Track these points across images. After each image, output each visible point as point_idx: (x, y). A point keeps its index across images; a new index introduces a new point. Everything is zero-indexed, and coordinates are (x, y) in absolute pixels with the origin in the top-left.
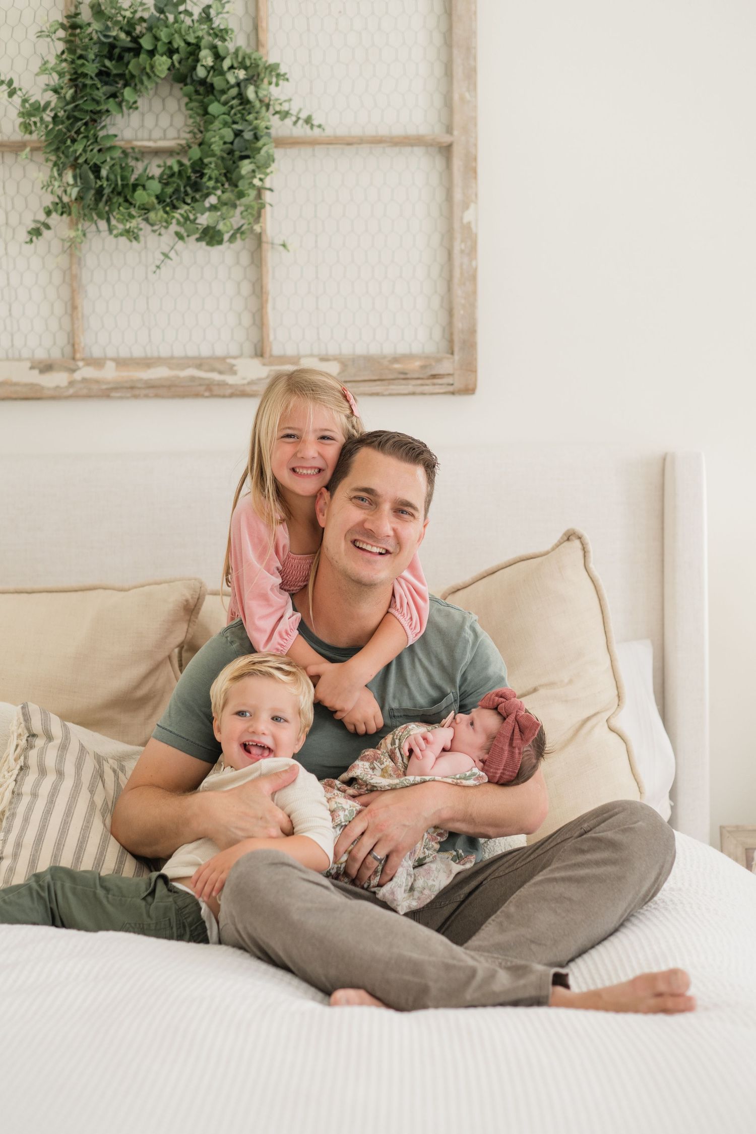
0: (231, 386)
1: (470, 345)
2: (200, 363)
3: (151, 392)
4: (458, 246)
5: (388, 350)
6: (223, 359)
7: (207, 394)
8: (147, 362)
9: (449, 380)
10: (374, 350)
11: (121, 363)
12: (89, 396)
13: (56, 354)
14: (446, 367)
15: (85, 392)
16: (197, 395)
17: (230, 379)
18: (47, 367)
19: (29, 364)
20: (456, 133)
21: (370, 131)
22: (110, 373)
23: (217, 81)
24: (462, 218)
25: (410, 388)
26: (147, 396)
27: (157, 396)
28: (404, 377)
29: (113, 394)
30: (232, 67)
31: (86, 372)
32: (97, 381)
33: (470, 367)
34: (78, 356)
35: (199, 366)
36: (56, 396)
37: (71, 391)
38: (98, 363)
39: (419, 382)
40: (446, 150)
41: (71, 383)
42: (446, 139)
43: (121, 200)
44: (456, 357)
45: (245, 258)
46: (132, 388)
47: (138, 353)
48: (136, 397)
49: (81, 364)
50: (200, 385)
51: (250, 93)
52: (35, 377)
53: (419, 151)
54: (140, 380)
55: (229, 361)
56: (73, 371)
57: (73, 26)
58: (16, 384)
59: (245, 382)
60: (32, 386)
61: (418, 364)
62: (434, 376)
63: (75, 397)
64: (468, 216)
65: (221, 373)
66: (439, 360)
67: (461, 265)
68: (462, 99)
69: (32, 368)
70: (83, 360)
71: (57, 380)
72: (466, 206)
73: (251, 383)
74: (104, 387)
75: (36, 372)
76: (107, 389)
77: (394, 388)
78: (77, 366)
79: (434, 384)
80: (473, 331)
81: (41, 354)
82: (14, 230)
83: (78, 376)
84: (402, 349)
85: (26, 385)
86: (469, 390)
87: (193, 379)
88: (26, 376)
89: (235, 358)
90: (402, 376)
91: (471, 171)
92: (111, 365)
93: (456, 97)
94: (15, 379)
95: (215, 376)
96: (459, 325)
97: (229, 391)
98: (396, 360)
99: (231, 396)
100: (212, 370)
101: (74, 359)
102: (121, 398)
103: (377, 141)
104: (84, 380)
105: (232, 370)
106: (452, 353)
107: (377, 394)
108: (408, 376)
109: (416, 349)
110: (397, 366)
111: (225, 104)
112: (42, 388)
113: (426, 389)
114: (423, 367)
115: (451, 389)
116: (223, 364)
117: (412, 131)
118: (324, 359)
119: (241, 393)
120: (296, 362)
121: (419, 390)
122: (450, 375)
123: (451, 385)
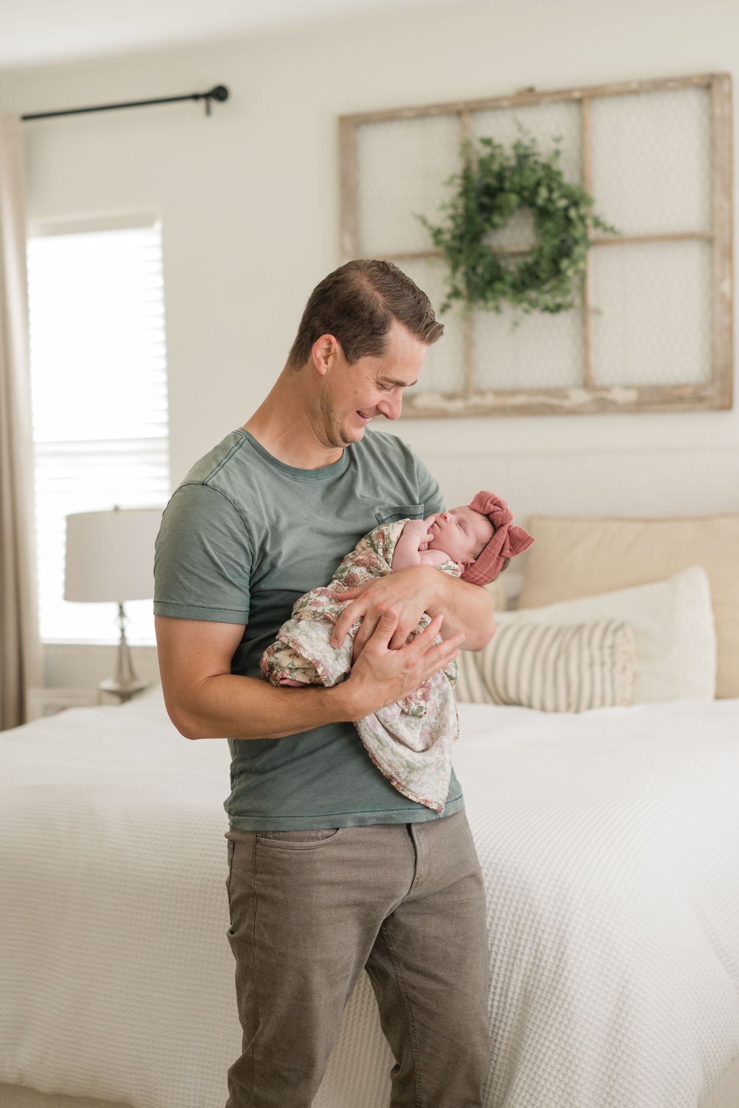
0: (566, 407)
1: (726, 377)
2: (547, 392)
3: (516, 412)
4: (717, 308)
5: (674, 381)
6: (563, 389)
7: (550, 413)
8: (513, 392)
9: (713, 401)
10: (664, 381)
11: (498, 393)
12: (478, 416)
14: (710, 392)
15: (475, 412)
16: (545, 414)
17: (567, 404)
18: (450, 397)
19: (440, 395)
20: (717, 233)
21: (661, 232)
22: (489, 400)
23: (551, 207)
24: (720, 289)
25: (685, 407)
26: (513, 415)
27: (520, 415)
28: (680, 399)
29: (492, 414)
30: (560, 197)
31: (475, 400)
32: (482, 406)
33: (729, 391)
34: (470, 389)
35: (545, 395)
36: (457, 416)
37: (466, 412)
38: (481, 393)
39: (692, 402)
40: (711, 240)
41: (466, 407)
42: (710, 235)
44: (717, 385)
46: (504, 409)
48: (505, 415)
49: (472, 394)
50: (546, 407)
51: (573, 213)
52: (444, 404)
53: (693, 243)
54: (509, 404)
56: (467, 399)
57: (466, 176)
58: (432, 409)
59: (575, 404)
60: (442, 409)
61: (690, 390)
62: (702, 398)
63: (469, 416)
64: (726, 287)
65: (559, 399)
66: (705, 387)
67: (720, 322)
68: (721, 206)
69: (442, 397)
70: (473, 391)
71: (457, 405)
72: (725, 280)
73: (579, 405)
74: (486, 409)
75: (445, 400)
76: (488, 411)
77: (675, 407)
78: (470, 396)
79: (702, 404)
83: (470, 402)
84: (683, 380)
85: (437, 408)
86: (727, 406)
87: (541, 403)
88: (438, 403)
91: (727, 256)
92: (490, 395)
93: (717, 206)
94: (432, 405)
95: (556, 401)
97: (564, 411)
98: (676, 387)
99: (568, 414)
100: (554, 397)
101: (468, 391)
102: (498, 416)
103: (663, 238)
104: (474, 405)
105: (566, 397)
106: (714, 382)
107: (662, 411)
108: (685, 398)
109: (693, 380)
110: (676, 392)
112: (448, 410)
113: (697, 407)
114: (695, 393)
115: (713, 407)
116: (559, 392)
117: (689, 230)
118: (627, 387)
119: (573, 412)
120: (607, 389)
121: (691, 408)
122: (712, 397)
123: (713, 404)
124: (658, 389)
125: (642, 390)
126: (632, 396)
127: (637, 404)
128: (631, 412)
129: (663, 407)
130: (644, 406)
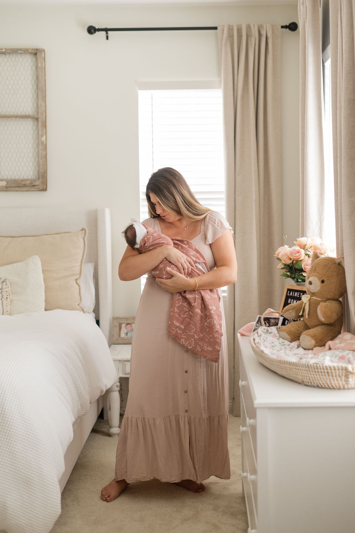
1: (44, 177)
4: (40, 148)
5: (21, 178)
9: (38, 187)
10: (17, 178)
14: (37, 183)
20: (39, 114)
21: (15, 114)
24: (41, 140)
25: (27, 189)
28: (25, 186)
33: (45, 183)
39: (29, 187)
40: (37, 119)
42: (37, 116)
44: (40, 180)
53: (30, 120)
61: (29, 182)
62: (34, 186)
64: (43, 139)
66: (35, 181)
67: (41, 153)
68: (41, 105)
72: (43, 136)
77: (22, 189)
79: (34, 188)
80: (45, 173)
84: (25, 178)
86: (45, 190)
90: (24, 186)
91: (44, 126)
93: (39, 104)
96: (41, 171)
98: (23, 181)
103: (17, 117)
106: (39, 179)
107: (17, 191)
108: (27, 185)
109: (30, 178)
110: (23, 183)
113: (32, 189)
114: (31, 183)
115: (39, 189)
117: (27, 114)
118: (1, 180)
121: (30, 189)
122: (38, 185)
123: (39, 188)
124: (15, 181)
125: (8, 181)
126: (4, 184)
127: (6, 187)
128: (3, 191)
129: (17, 189)
130: (9, 188)
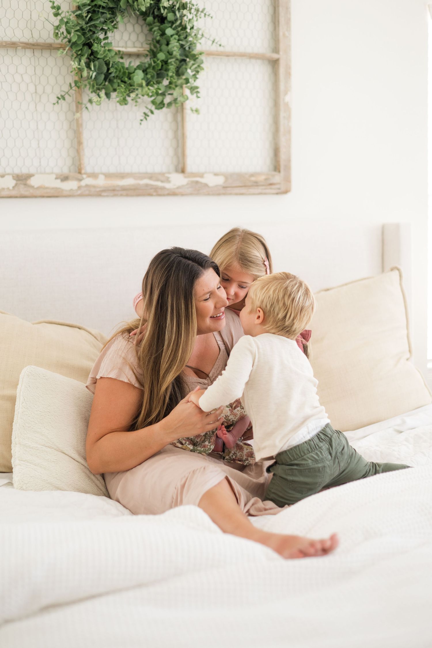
0: (168, 189)
1: (288, 168)
2: (151, 176)
3: (124, 193)
4: (282, 114)
6: (163, 174)
7: (154, 194)
8: (122, 176)
9: (278, 186)
11: (108, 176)
12: (90, 195)
13: (66, 171)
14: (276, 179)
15: (87, 192)
16: (150, 195)
17: (167, 186)
18: (65, 178)
19: (54, 176)
20: (281, 53)
22: (101, 182)
23: (170, 17)
24: (284, 100)
25: (260, 191)
26: (121, 195)
27: (127, 195)
28: (256, 184)
29: (103, 194)
30: (179, 9)
31: (88, 181)
32: (94, 187)
33: (288, 180)
34: (83, 171)
35: (151, 178)
36: (70, 195)
37: (79, 192)
38: (94, 176)
39: (264, 187)
40: (274, 64)
41: (79, 188)
42: (275, 56)
43: (119, 81)
44: (282, 174)
45: (170, 117)
46: (114, 190)
47: (112, 170)
48: (115, 195)
49: (84, 176)
50: (151, 189)
52: (58, 184)
53: (259, 62)
54: (118, 186)
55: (167, 175)
56: (80, 180)
58: (47, 188)
59: (175, 187)
60: (57, 189)
61: (262, 177)
62: (271, 184)
63: (81, 195)
64: (287, 99)
65: (162, 182)
66: (274, 176)
67: (284, 125)
69: (56, 178)
70: (85, 174)
71: (71, 185)
72: (286, 93)
73: (178, 188)
74: (98, 190)
75: (59, 181)
76: (99, 191)
77: (252, 191)
78: (83, 177)
79: (271, 189)
80: (289, 160)
81: (57, 170)
82: (40, 96)
83: (83, 183)
84: (252, 170)
85: (53, 188)
87: (147, 185)
88: (53, 183)
89: (169, 173)
91: (288, 74)
92: (102, 177)
93: (281, 34)
94: (47, 185)
95: (159, 184)
96: (283, 156)
97: (166, 192)
98: (252, 175)
99: (169, 195)
100: (157, 180)
101: (80, 173)
102: (107, 196)
103: (243, 55)
104: (87, 186)
105: (168, 180)
106: (280, 172)
107: (242, 194)
108: (259, 184)
109: (259, 169)
110: (253, 179)
111: (174, 29)
112: (63, 190)
113: (268, 191)
114: (266, 179)
115: (278, 191)
116: (162, 177)
117: (256, 51)
118: (216, 174)
119: (173, 194)
120: (202, 176)
121: (264, 191)
122: (279, 184)
123: (279, 189)
124: (240, 176)
125: (227, 177)
126: (220, 181)
127: (224, 187)
128: (219, 194)
129: (243, 190)
130: (229, 189)
